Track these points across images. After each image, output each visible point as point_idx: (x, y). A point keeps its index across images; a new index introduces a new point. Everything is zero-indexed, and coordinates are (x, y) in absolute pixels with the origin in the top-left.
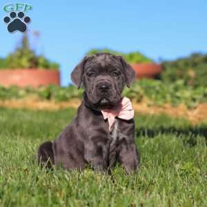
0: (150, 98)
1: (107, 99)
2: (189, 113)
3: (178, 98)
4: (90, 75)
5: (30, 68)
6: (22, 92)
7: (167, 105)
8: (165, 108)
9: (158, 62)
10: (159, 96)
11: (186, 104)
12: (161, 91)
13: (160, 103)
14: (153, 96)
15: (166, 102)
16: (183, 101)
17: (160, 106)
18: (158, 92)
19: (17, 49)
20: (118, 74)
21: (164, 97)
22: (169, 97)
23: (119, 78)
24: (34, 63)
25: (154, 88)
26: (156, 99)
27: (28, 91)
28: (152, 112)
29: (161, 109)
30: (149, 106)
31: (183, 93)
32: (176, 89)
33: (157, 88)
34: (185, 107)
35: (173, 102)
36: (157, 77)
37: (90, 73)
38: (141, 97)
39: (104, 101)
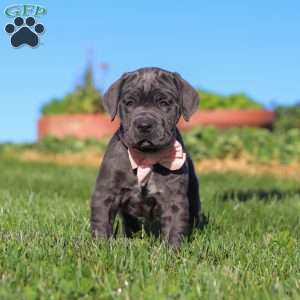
0: (251, 151)
6: (79, 144)
7: (275, 162)
8: (270, 166)
10: (264, 151)
12: (266, 143)
13: (265, 159)
14: (256, 150)
15: (272, 158)
17: (263, 164)
18: (261, 145)
21: (270, 152)
22: (276, 152)
23: (169, 109)
25: (256, 139)
26: (259, 154)
28: (253, 171)
29: (264, 168)
30: (249, 163)
33: (262, 139)
35: (282, 158)
38: (239, 151)
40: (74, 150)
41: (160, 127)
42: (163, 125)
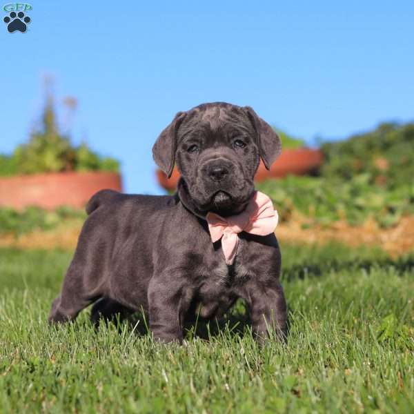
0: (306, 213)
1: (227, 194)
2: (384, 236)
3: (360, 208)
4: (190, 150)
5: (63, 170)
6: (51, 218)
8: (335, 229)
9: (313, 145)
10: (323, 208)
11: (376, 219)
12: (325, 197)
13: (326, 220)
14: (312, 208)
15: (337, 218)
16: (371, 214)
17: (325, 227)
18: (319, 201)
19: (35, 136)
20: (243, 144)
21: (332, 209)
22: (341, 209)
24: (70, 160)
25: (312, 192)
26: (318, 214)
27: (64, 215)
28: (310, 238)
29: (329, 233)
30: (304, 227)
31: (368, 199)
32: (355, 192)
33: (319, 193)
34: (375, 226)
35: (351, 217)
36: (314, 173)
37: (189, 144)
38: (289, 211)
39: (221, 198)
40: (44, 227)
41: (237, 172)
42: (241, 169)
